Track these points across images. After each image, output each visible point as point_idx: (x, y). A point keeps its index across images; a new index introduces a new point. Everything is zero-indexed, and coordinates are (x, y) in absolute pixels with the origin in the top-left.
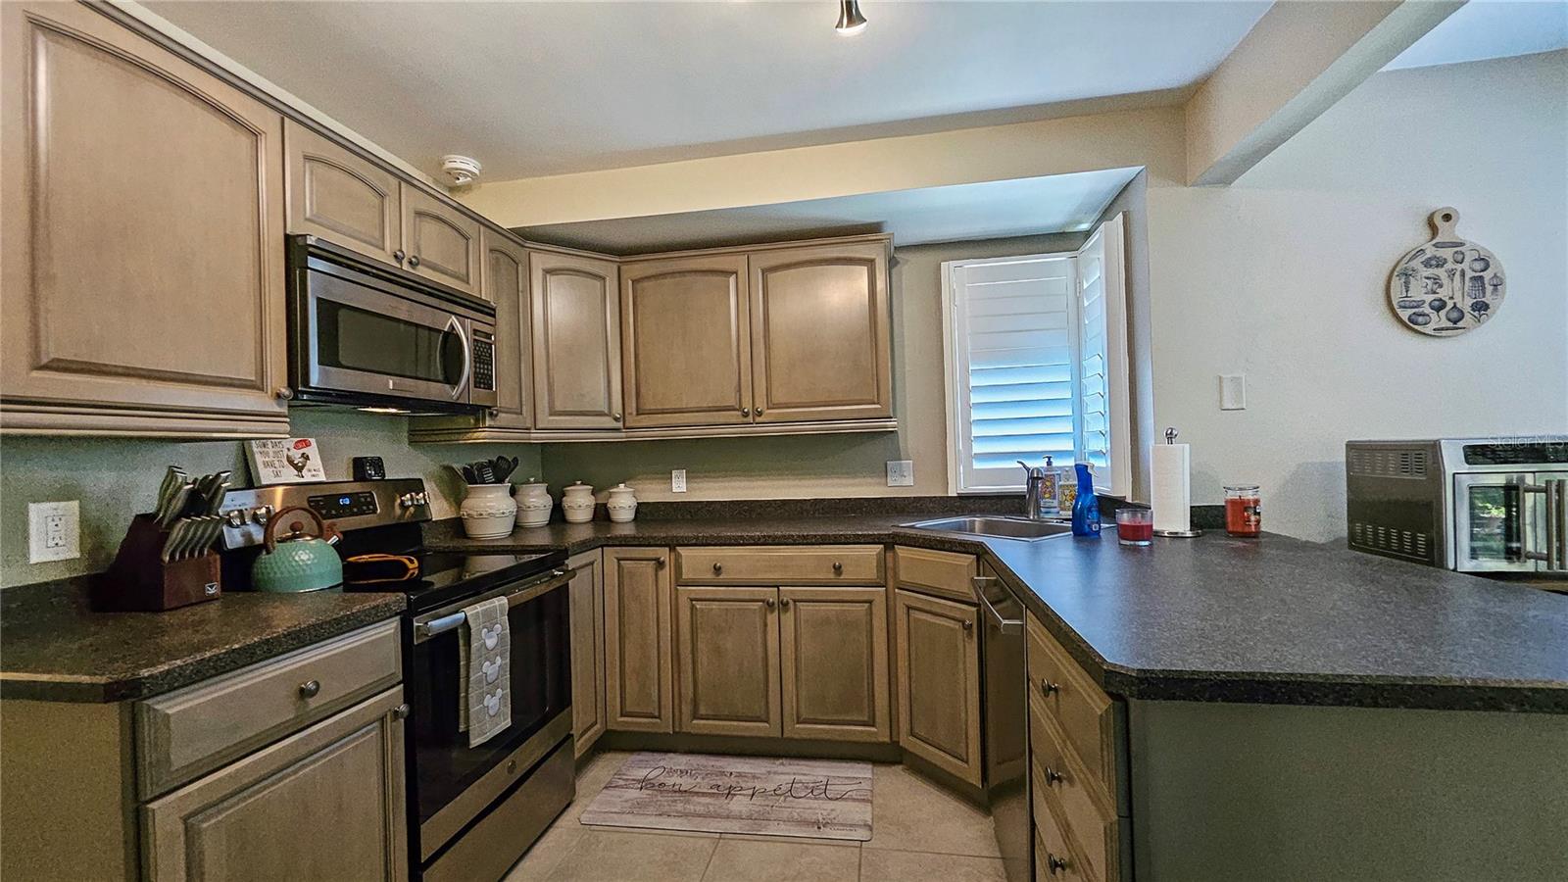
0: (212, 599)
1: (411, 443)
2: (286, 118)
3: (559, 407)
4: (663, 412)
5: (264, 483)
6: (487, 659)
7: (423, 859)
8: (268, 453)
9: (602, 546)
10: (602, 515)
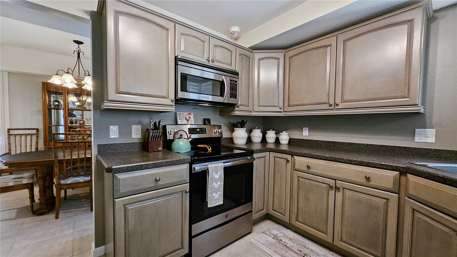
0: (160, 151)
1: (220, 115)
2: (176, 24)
3: (261, 104)
4: (297, 105)
5: (179, 123)
6: (215, 182)
7: (193, 235)
8: (180, 116)
9: (270, 152)
10: (277, 141)
